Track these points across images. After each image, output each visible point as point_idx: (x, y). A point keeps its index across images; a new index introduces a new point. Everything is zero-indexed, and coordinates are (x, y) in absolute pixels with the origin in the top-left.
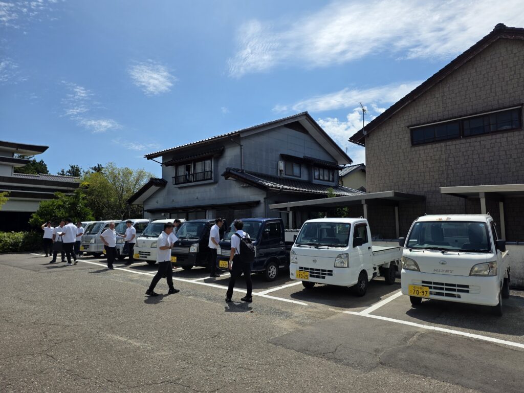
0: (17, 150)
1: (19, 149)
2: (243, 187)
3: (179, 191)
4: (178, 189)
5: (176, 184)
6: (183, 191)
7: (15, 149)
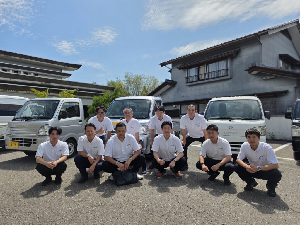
0: (64, 67)
1: (65, 67)
2: (265, 80)
3: (189, 88)
4: (188, 87)
5: (187, 83)
6: (193, 88)
7: (63, 66)
